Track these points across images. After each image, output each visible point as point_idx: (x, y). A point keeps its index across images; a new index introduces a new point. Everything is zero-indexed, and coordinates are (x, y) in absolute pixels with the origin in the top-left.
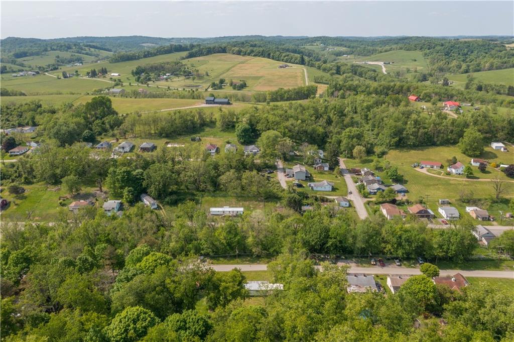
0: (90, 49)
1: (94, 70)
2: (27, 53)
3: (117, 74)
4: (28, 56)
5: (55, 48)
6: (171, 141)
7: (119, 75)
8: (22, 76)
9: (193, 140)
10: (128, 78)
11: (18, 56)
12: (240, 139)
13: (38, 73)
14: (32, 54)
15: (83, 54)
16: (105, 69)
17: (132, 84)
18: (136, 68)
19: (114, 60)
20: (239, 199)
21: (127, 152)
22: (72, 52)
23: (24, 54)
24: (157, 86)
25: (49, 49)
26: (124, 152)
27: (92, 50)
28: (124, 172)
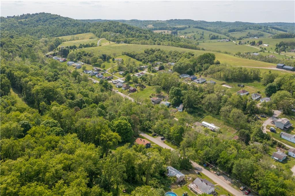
0: (272, 30)
1: (255, 41)
2: (235, 30)
3: (267, 45)
4: (235, 31)
5: (252, 28)
6: (227, 83)
7: (268, 46)
8: (222, 41)
9: (239, 86)
10: (271, 48)
11: (230, 31)
12: (266, 92)
13: (230, 40)
14: (238, 31)
15: (266, 32)
16: (262, 41)
17: (270, 52)
18: (280, 43)
19: (275, 37)
20: (226, 123)
21: (199, 83)
22: (261, 31)
23: (233, 31)
24: (285, 55)
25: (248, 28)
26: (198, 83)
27: (273, 30)
28: (176, 90)
